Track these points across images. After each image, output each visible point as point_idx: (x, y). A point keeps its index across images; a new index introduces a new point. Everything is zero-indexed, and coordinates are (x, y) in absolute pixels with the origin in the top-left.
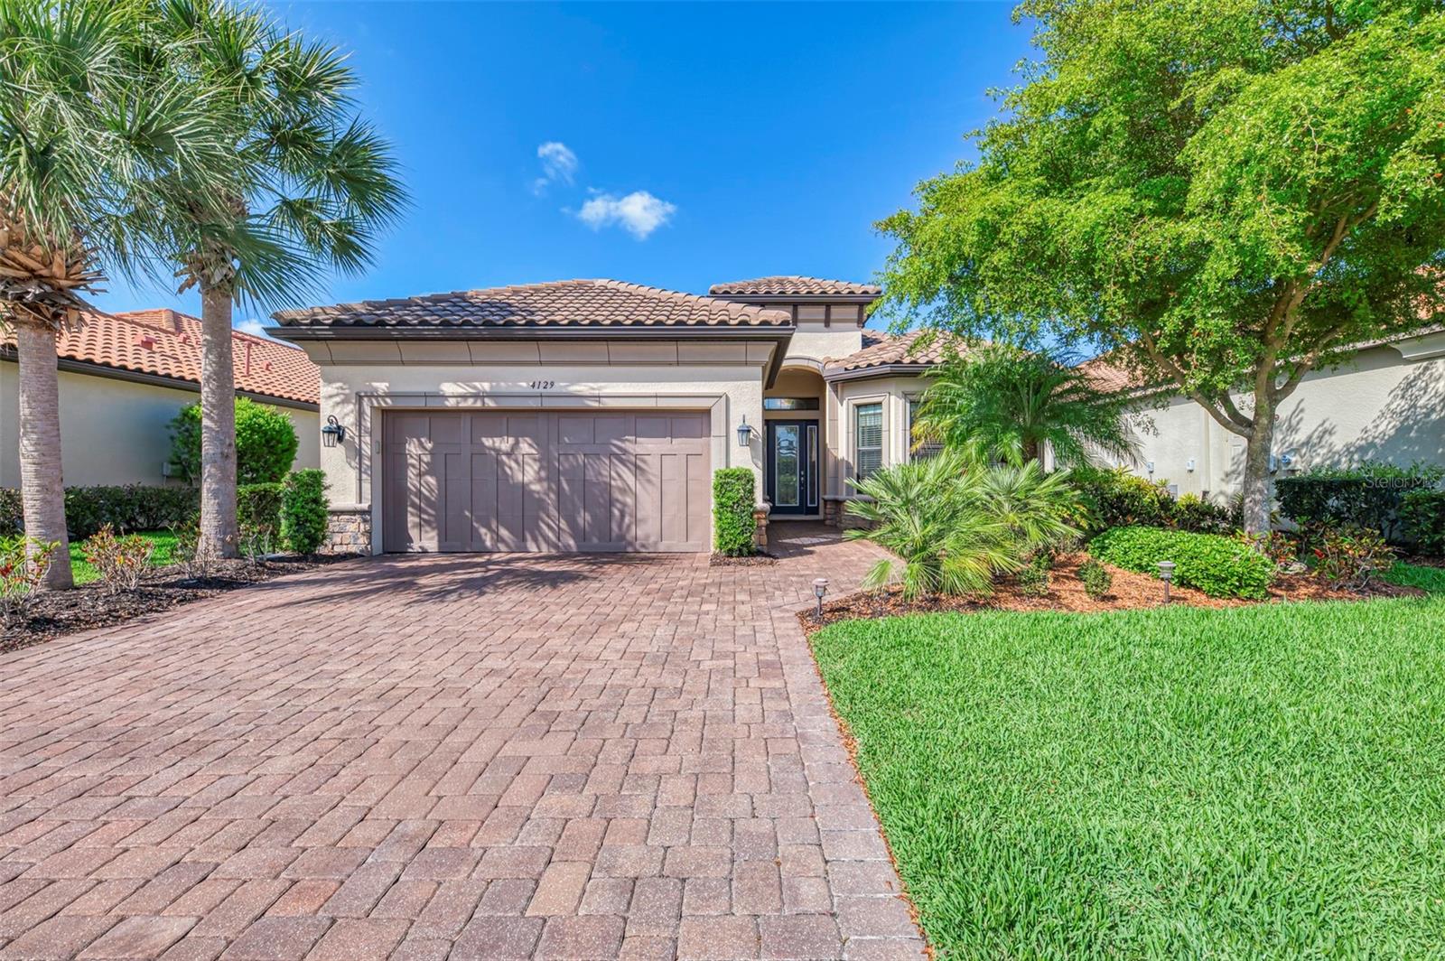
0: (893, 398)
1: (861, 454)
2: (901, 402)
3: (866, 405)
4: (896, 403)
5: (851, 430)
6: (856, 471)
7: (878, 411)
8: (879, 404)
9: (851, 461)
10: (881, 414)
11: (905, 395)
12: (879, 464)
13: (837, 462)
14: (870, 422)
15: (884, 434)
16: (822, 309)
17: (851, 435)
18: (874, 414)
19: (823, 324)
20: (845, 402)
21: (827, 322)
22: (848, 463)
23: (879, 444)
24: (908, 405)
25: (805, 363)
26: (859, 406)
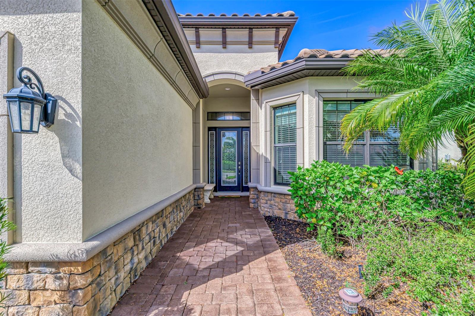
0: (307, 97)
1: (277, 150)
2: (315, 100)
3: (281, 107)
4: (309, 101)
5: (268, 129)
6: (273, 165)
7: (292, 111)
8: (293, 105)
9: (268, 156)
10: (295, 114)
11: (319, 93)
12: (293, 160)
13: (258, 156)
14: (284, 122)
15: (299, 132)
16: (246, 32)
17: (268, 133)
18: (289, 115)
19: (247, 46)
20: (263, 105)
21: (250, 44)
22: (266, 159)
23: (293, 140)
24: (321, 103)
25: (232, 77)
26: (275, 108)
